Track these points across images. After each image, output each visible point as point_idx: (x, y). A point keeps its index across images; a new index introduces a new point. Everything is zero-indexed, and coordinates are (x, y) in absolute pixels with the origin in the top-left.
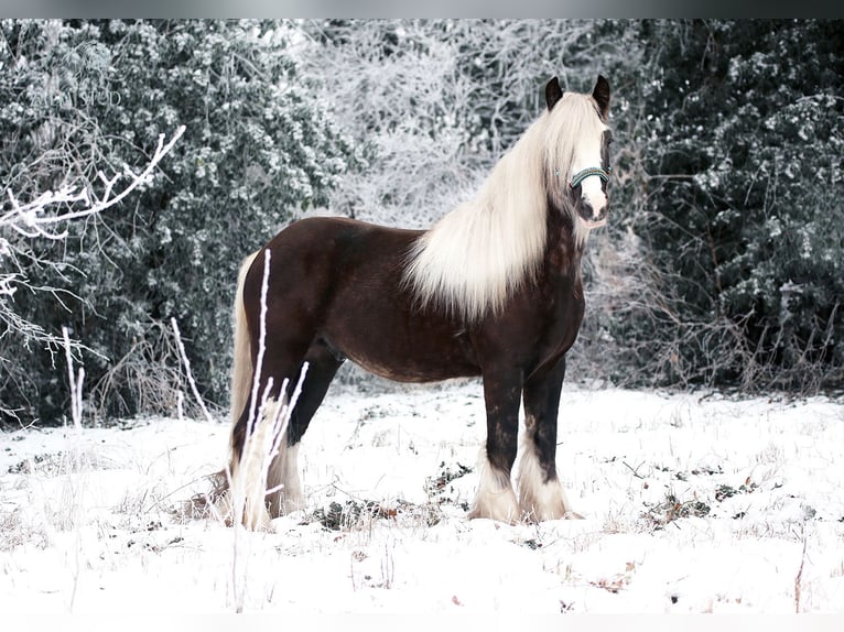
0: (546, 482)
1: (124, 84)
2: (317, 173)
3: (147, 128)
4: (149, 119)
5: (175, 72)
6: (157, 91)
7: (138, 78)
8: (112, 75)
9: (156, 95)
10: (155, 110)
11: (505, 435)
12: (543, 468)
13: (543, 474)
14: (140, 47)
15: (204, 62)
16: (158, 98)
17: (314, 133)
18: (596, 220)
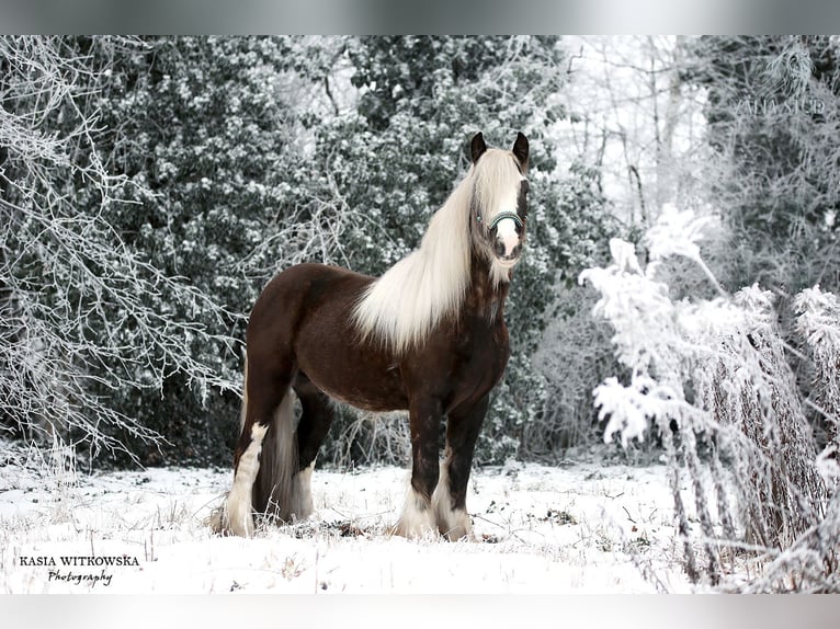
0: (453, 509)
1: (382, 167)
2: (565, 253)
3: (401, 208)
4: (402, 199)
5: (426, 158)
6: (411, 174)
7: (394, 163)
8: (371, 160)
9: (410, 178)
10: (409, 192)
11: (424, 460)
12: (452, 496)
13: (452, 502)
14: (392, 134)
15: (452, 149)
16: (411, 181)
17: (561, 216)
18: (507, 258)
